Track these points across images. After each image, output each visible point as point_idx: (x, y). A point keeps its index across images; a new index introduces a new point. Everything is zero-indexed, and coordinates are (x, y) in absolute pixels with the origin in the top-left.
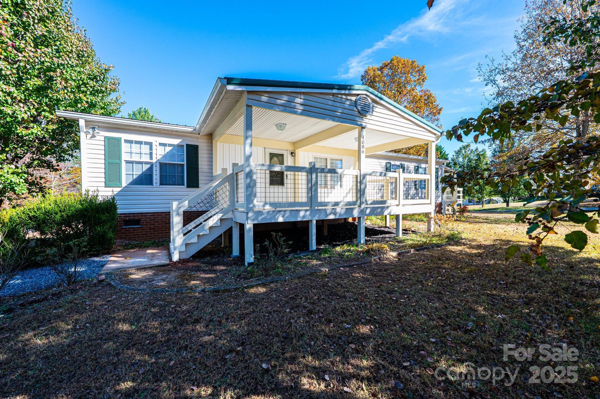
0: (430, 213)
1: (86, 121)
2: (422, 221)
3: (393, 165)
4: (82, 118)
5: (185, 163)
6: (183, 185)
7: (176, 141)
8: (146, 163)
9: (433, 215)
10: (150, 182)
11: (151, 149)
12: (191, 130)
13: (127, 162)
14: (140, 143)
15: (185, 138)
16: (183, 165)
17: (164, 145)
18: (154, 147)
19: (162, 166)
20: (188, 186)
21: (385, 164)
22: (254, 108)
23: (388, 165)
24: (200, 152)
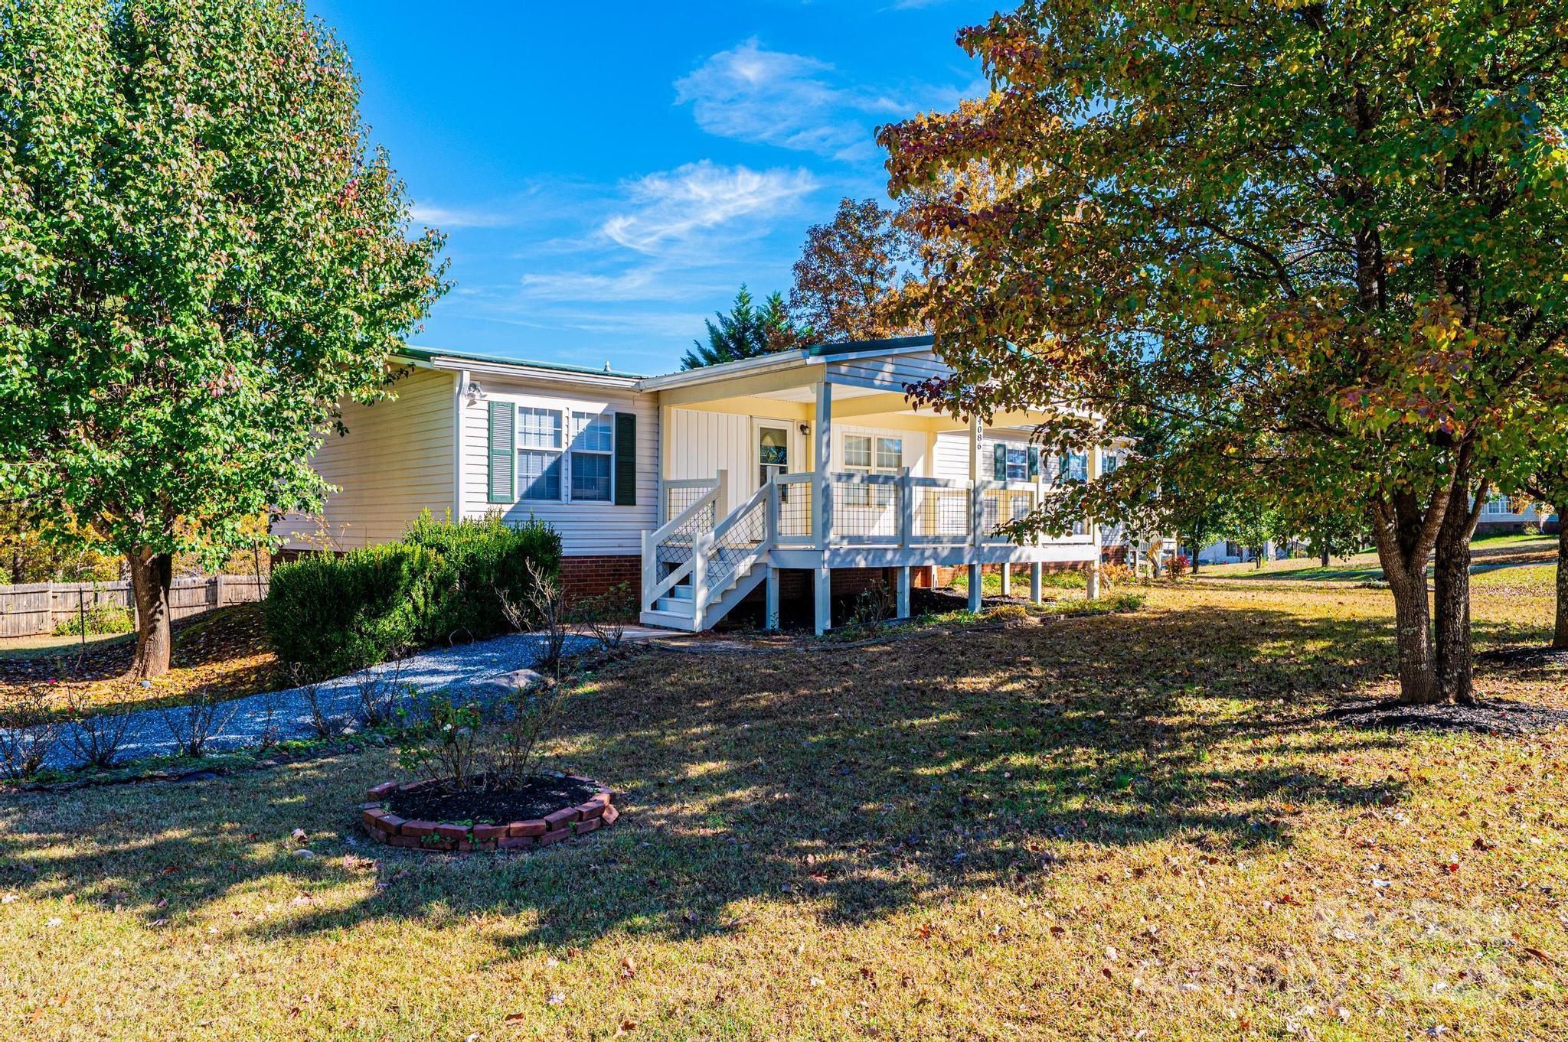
0: (1092, 562)
1: (472, 374)
2: (1078, 586)
3: (1011, 451)
4: (467, 369)
5: (612, 453)
6: (608, 498)
7: (598, 408)
8: (550, 453)
9: (1097, 565)
10: (556, 496)
11: (558, 424)
12: (630, 384)
13: (522, 452)
14: (540, 412)
15: (615, 401)
16: (609, 457)
17: (578, 415)
18: (564, 422)
19: (577, 458)
20: (617, 504)
21: (992, 449)
22: (834, 385)
23: (1000, 452)
24: (638, 428)
